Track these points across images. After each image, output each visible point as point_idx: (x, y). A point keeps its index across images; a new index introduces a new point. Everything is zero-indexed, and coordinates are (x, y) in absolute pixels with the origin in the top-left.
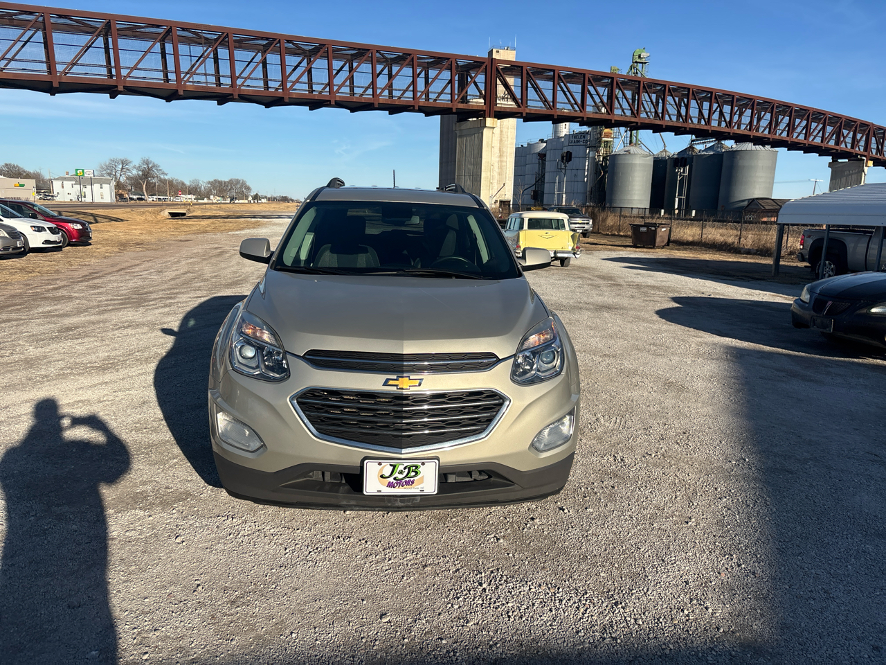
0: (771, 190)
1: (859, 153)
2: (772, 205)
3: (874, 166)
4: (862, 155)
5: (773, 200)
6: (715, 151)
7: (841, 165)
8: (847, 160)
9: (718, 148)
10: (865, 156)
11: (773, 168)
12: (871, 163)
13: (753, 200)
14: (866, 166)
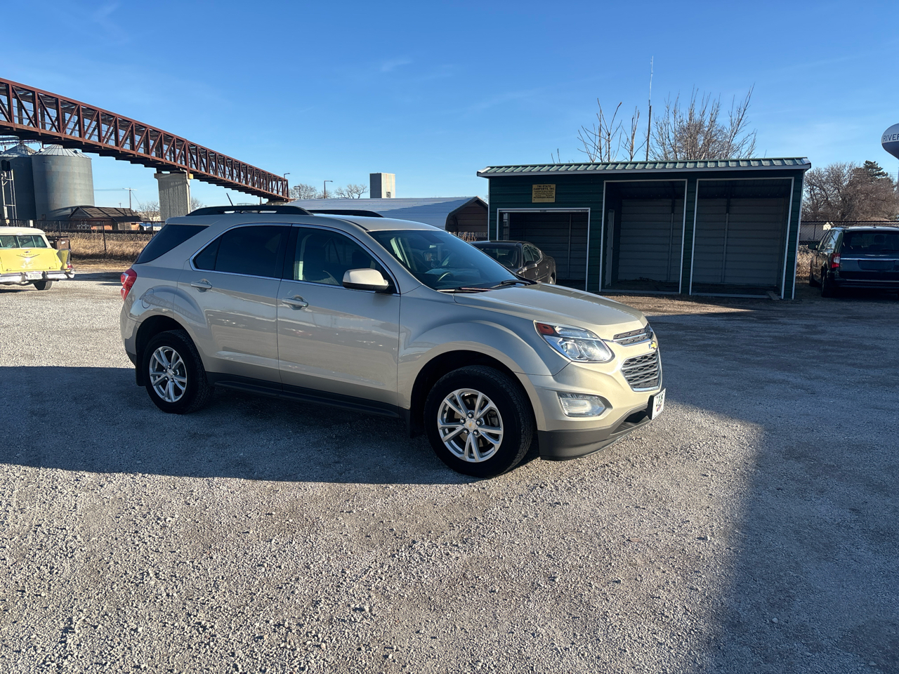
0: (92, 197)
1: (181, 166)
2: (99, 214)
3: (194, 178)
4: (183, 169)
5: (98, 208)
6: (19, 153)
7: (166, 176)
8: (169, 173)
9: (22, 150)
10: (186, 169)
11: (89, 176)
12: (191, 176)
13: (78, 208)
14: (189, 178)
